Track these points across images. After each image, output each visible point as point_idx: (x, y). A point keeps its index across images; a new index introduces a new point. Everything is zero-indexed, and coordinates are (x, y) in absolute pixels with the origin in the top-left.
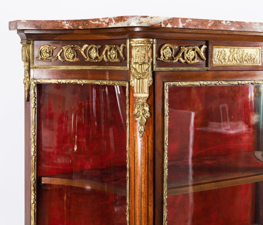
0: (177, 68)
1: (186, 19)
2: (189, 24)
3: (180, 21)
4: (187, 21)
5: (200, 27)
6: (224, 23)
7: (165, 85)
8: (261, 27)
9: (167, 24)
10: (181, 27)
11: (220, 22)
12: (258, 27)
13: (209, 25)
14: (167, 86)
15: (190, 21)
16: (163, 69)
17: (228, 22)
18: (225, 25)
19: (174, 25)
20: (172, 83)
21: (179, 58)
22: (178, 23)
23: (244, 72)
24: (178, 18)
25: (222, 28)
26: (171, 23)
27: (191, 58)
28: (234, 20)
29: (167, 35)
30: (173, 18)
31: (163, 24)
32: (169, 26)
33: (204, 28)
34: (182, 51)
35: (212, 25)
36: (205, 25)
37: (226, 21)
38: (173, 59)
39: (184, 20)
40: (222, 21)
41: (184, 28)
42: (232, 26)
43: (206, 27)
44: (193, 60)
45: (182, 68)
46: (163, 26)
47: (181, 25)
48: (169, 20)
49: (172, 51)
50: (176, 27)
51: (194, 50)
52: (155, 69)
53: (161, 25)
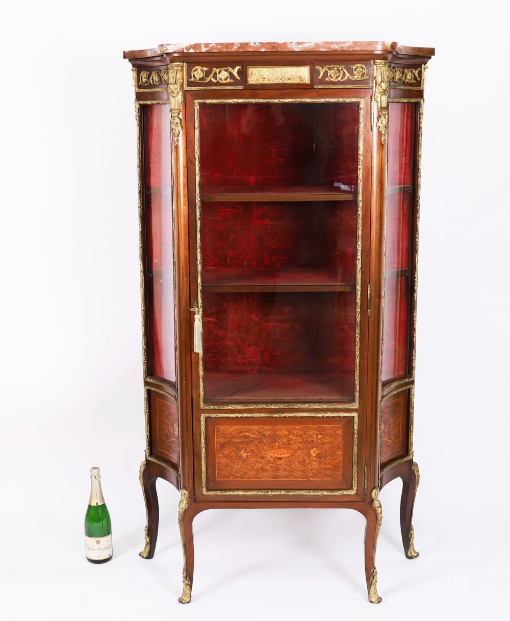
0: (208, 88)
1: (210, 44)
2: (213, 48)
3: (203, 46)
4: (210, 46)
5: (224, 50)
6: (252, 44)
7: (195, 102)
8: (298, 46)
9: (190, 49)
10: (205, 51)
11: (247, 44)
12: (295, 46)
13: (235, 47)
14: (197, 104)
15: (213, 46)
16: (193, 88)
17: (256, 44)
18: (253, 47)
19: (197, 50)
20: (202, 101)
21: (211, 78)
22: (201, 48)
23: (287, 91)
24: (201, 44)
25: (250, 50)
26: (193, 48)
27: (223, 78)
28: (265, 42)
29: (194, 59)
30: (196, 44)
31: (186, 49)
32: (192, 51)
33: (230, 50)
34: (214, 72)
35: (239, 48)
36: (231, 48)
37: (255, 43)
38: (205, 79)
39: (206, 45)
40: (250, 43)
41: (207, 52)
42: (261, 47)
43: (231, 50)
44: (226, 79)
45: (214, 88)
46: (185, 51)
47: (204, 50)
48: (191, 46)
49: (203, 73)
50: (198, 51)
51: (226, 70)
52: (186, 88)
53: (183, 51)
